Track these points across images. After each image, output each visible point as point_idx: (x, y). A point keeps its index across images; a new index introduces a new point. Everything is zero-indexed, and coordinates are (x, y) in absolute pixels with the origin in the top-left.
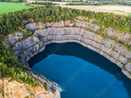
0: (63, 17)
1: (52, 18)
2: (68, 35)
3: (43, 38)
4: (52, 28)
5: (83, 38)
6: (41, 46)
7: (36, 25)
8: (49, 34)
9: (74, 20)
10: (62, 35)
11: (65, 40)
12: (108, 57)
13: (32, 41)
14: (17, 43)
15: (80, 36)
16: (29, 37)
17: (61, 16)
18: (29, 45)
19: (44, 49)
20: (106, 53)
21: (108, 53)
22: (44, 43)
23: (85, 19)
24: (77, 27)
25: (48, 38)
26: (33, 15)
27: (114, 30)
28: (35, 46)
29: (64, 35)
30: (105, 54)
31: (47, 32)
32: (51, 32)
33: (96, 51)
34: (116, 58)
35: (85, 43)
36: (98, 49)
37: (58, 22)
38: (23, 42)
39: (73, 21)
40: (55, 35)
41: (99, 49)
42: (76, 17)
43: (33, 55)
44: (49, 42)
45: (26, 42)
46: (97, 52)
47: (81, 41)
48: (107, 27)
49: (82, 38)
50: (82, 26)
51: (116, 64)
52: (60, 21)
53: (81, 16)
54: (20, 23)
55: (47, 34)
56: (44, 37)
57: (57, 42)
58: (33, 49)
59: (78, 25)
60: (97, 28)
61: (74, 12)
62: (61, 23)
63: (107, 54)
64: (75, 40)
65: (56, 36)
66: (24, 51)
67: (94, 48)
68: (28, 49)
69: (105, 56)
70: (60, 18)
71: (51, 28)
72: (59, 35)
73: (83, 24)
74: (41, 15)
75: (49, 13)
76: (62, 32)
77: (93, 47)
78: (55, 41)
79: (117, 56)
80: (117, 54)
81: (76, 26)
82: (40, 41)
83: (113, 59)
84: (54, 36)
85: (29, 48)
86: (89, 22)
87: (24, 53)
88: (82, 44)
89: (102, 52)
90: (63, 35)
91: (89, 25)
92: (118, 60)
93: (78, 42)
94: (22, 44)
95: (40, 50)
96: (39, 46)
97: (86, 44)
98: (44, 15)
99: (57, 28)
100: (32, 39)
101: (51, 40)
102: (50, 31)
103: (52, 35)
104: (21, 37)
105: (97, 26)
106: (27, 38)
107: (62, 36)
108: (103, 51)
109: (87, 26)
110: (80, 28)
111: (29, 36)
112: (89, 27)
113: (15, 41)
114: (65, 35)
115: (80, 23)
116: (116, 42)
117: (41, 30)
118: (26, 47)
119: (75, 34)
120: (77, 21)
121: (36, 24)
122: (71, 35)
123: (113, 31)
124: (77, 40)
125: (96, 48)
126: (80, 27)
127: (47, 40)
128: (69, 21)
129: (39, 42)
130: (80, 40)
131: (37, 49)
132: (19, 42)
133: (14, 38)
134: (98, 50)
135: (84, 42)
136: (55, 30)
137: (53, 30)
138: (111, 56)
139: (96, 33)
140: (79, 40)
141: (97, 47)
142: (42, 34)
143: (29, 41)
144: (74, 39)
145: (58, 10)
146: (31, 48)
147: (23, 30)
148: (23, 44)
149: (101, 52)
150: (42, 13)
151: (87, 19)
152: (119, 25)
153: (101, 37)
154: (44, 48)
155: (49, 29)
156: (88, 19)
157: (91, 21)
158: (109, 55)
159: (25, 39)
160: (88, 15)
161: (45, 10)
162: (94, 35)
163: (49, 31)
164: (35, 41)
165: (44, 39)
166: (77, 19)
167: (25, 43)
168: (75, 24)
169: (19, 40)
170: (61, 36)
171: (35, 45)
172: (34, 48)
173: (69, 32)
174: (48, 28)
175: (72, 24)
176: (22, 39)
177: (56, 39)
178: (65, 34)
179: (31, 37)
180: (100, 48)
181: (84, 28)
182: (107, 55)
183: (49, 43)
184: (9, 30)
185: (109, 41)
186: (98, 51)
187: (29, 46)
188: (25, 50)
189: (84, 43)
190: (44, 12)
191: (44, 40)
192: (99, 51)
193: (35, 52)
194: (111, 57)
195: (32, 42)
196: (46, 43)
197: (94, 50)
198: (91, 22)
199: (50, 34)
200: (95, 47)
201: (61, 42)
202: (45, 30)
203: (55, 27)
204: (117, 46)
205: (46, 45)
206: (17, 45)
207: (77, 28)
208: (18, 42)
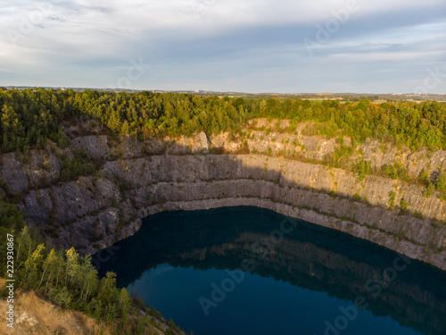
0: (204, 122)
1: (167, 126)
2: (225, 182)
3: (132, 191)
4: (168, 156)
5: (281, 186)
6: (127, 217)
7: (108, 144)
8: (157, 177)
9: (243, 131)
10: (202, 180)
11: (214, 198)
12: (389, 243)
13: (94, 191)
14: (32, 192)
15: (268, 183)
16: (83, 178)
17: (196, 117)
18: (80, 207)
19: (137, 228)
20: (376, 228)
21: (384, 227)
22: (137, 208)
23: (278, 125)
24: (255, 152)
25: (151, 193)
26: (103, 108)
27: (389, 145)
28: (102, 214)
29: (210, 180)
30: (374, 231)
31: (147, 168)
32: (163, 170)
33: (336, 227)
34: (421, 241)
35: (290, 204)
36: (343, 218)
37: (189, 137)
38: (57, 190)
39: (238, 135)
40: (178, 182)
41: (348, 219)
42: (247, 123)
43: (94, 246)
44: (155, 207)
45: (68, 194)
46: (343, 229)
47: (272, 199)
48: (363, 139)
49: (277, 187)
50: (272, 148)
51: (429, 264)
52: (195, 133)
53: (265, 119)
54: (54, 124)
55: (148, 177)
56: (139, 186)
57: (183, 205)
58: (94, 225)
59: (256, 147)
60: (326, 146)
61: (241, 107)
62: (199, 140)
63: (381, 230)
64: (251, 199)
65: (181, 184)
66: (57, 227)
67: (326, 217)
68: (75, 221)
69: (375, 239)
70: (193, 123)
71: (162, 156)
72: (191, 181)
73: (274, 140)
74: (128, 114)
75: (153, 112)
76: (204, 170)
77: (324, 214)
78: (177, 203)
79: (422, 231)
80: (421, 226)
81: (251, 150)
82: (124, 199)
83: (413, 247)
84: (175, 184)
85: (80, 217)
86: (296, 134)
87: (57, 236)
88: (279, 208)
89: (362, 225)
90: (206, 180)
91: (295, 143)
92: (432, 246)
93: (262, 204)
94: (53, 199)
95: (123, 231)
96: (120, 216)
97: (294, 206)
98: (139, 114)
99: (183, 157)
100: (94, 185)
101: (163, 200)
102: (158, 166)
103: (165, 183)
104: (53, 174)
105: (325, 143)
106: (73, 178)
107: (204, 183)
108: (365, 224)
109: (289, 147)
110: (266, 157)
111: (84, 175)
112: (298, 149)
113: (26, 185)
114: (214, 182)
115: (262, 138)
116: (406, 184)
117: (127, 161)
118: (70, 213)
119: (250, 178)
120: (253, 132)
121: (109, 140)
122: (237, 181)
123: (385, 150)
124: (259, 197)
125: (337, 217)
126: (264, 153)
127: (148, 197)
128: (226, 134)
129: (121, 202)
130: (268, 198)
131: (111, 226)
132: (41, 191)
133: (26, 170)
134: (344, 223)
135: (285, 203)
136: (177, 164)
137: (170, 164)
138: (400, 236)
139: (324, 163)
140: (267, 195)
141: (337, 213)
142: (129, 177)
143: (81, 191)
144: (248, 197)
145: (186, 102)
146: (89, 219)
147: (61, 152)
148: (59, 199)
149: (356, 227)
150: (131, 107)
151: (288, 125)
152: (403, 131)
153: (347, 174)
154: (136, 226)
155: (157, 160)
156: (291, 123)
157: (301, 127)
158: (389, 233)
159: (66, 181)
160: (287, 111)
161: (141, 102)
162: (319, 172)
163: (154, 167)
164: (105, 193)
165: (136, 195)
166: (250, 128)
167: (65, 196)
168: (246, 144)
169: (44, 184)
170: (199, 183)
171: (103, 208)
172: (98, 220)
173: (227, 170)
174: (153, 157)
175: (236, 145)
176: (56, 182)
177: (180, 196)
178: (214, 179)
179: (91, 177)
180: (348, 215)
181: (280, 154)
182: (383, 235)
183: (153, 210)
184: (10, 139)
185: (379, 182)
186: (343, 226)
187: (80, 213)
188: (63, 225)
189: (287, 206)
190: (138, 105)
191: (137, 199)
192: (349, 225)
193: (101, 238)
194: (400, 239)
195: (92, 198)
196: (143, 209)
197: (328, 225)
198: (303, 132)
199: (157, 179)
200: (331, 215)
201: (199, 208)
202: (140, 161)
203: (176, 154)
204: (413, 197)
205: (142, 216)
206: (31, 200)
207: (254, 156)
208: (39, 188)
